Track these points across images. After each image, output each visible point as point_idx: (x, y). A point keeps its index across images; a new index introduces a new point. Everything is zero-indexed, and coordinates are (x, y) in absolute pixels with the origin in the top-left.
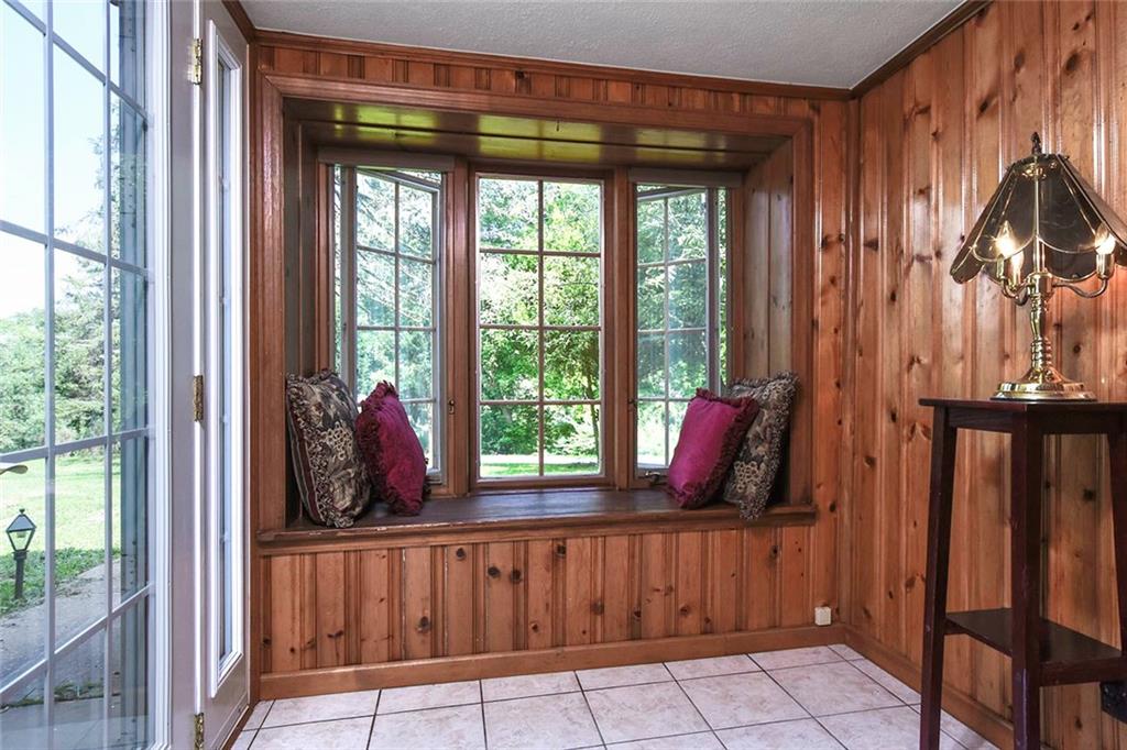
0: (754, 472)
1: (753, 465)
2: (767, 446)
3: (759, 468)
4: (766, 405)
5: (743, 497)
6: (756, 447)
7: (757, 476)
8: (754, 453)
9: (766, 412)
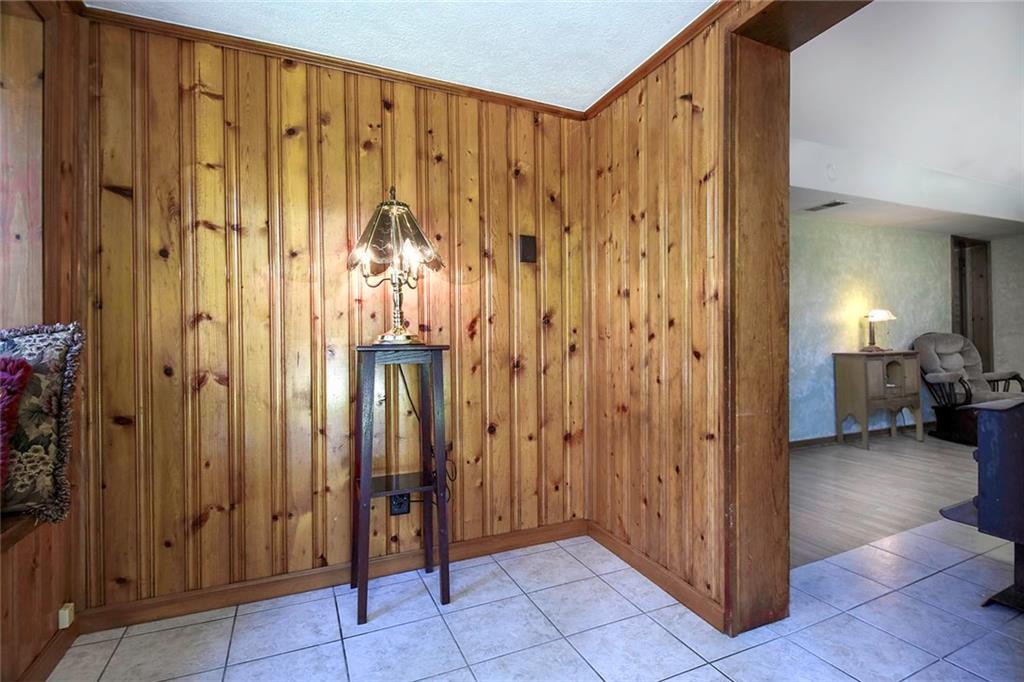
0: (42, 459)
1: (36, 451)
2: (54, 420)
3: (47, 453)
4: (41, 368)
5: (32, 494)
6: (37, 426)
7: (46, 464)
8: (32, 433)
9: (42, 377)
